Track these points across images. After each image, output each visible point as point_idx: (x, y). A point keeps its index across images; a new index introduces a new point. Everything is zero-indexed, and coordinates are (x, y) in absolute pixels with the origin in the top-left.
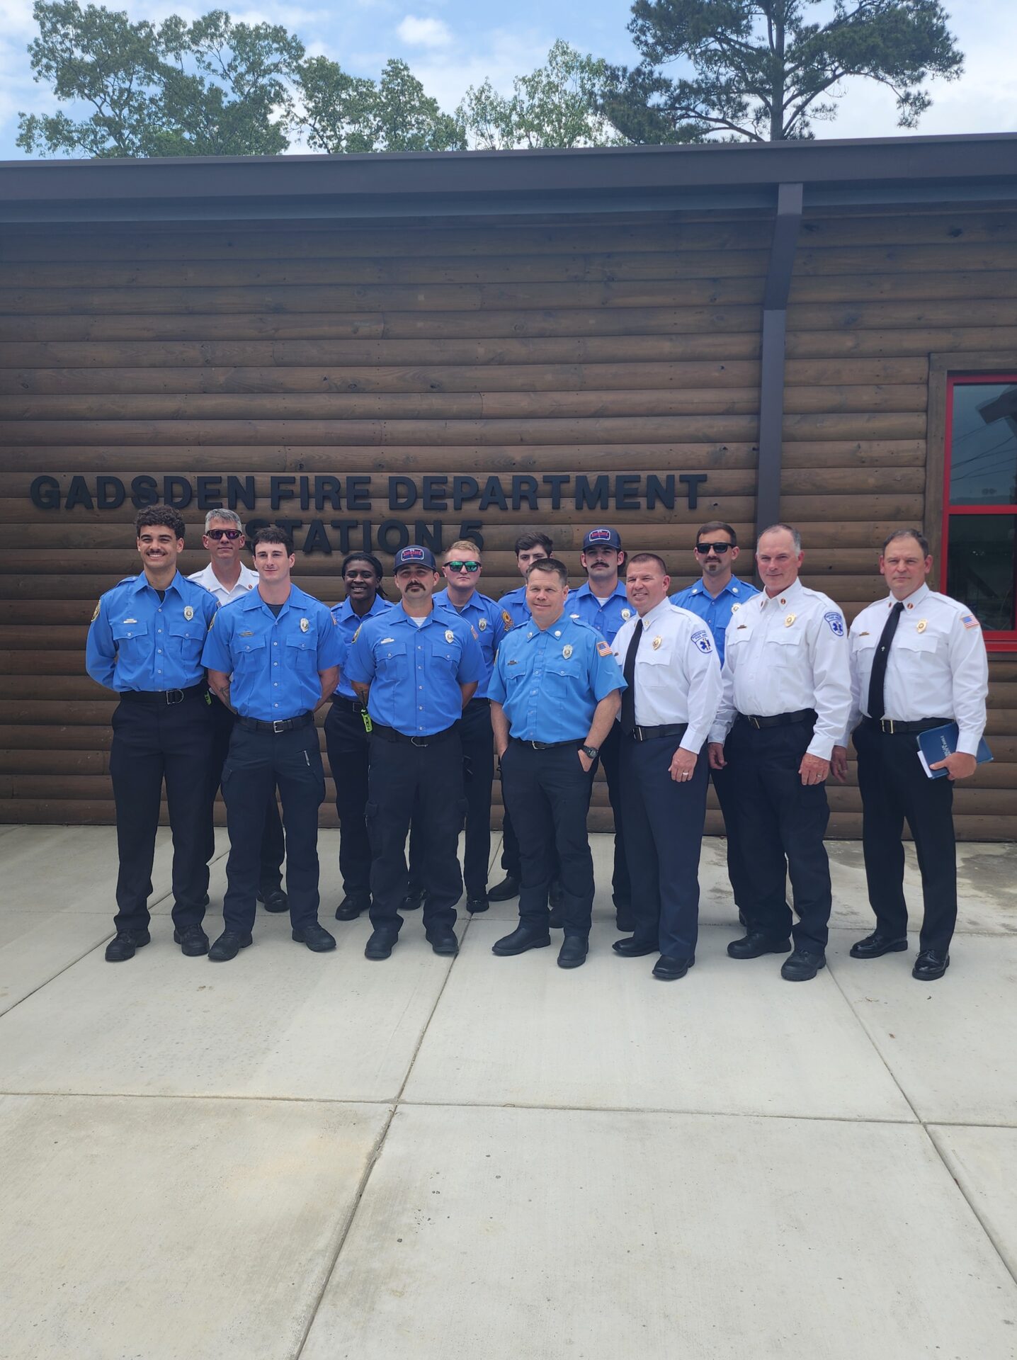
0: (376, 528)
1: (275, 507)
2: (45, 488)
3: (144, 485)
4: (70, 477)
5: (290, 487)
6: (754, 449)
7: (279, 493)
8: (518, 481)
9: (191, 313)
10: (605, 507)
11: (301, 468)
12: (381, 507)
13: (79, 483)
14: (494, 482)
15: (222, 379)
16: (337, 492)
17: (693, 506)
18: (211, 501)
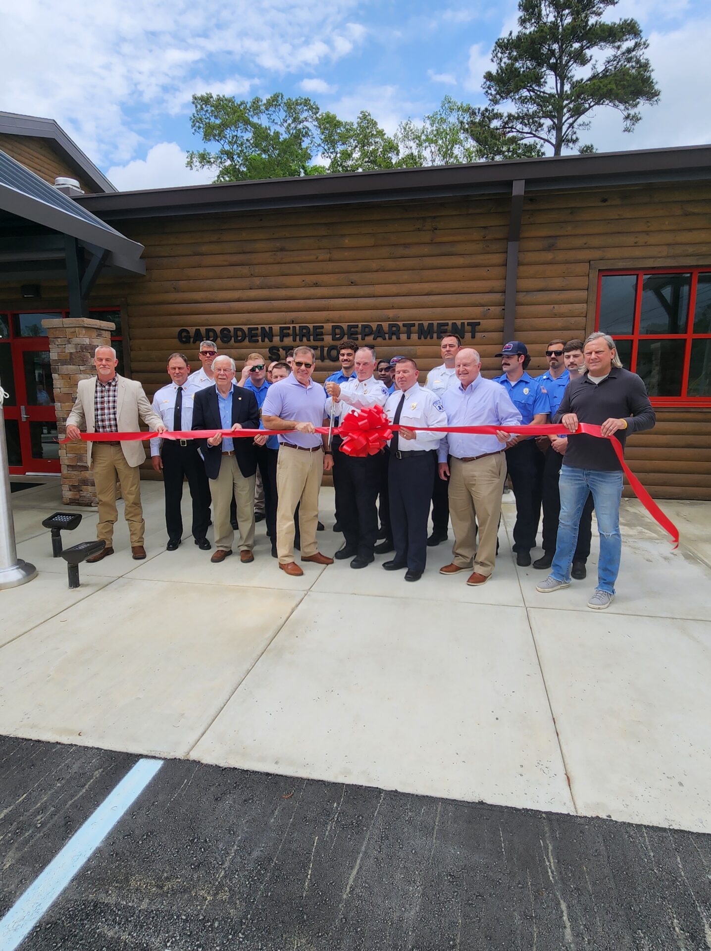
0: (326, 349)
1: (282, 340)
2: (184, 334)
3: (225, 332)
4: (194, 329)
5: (288, 331)
6: (503, 309)
7: (283, 334)
8: (391, 326)
9: (244, 253)
10: (432, 338)
11: (293, 322)
12: (328, 339)
13: (198, 331)
14: (380, 326)
15: (258, 283)
16: (309, 333)
17: (473, 337)
18: (253, 339)
